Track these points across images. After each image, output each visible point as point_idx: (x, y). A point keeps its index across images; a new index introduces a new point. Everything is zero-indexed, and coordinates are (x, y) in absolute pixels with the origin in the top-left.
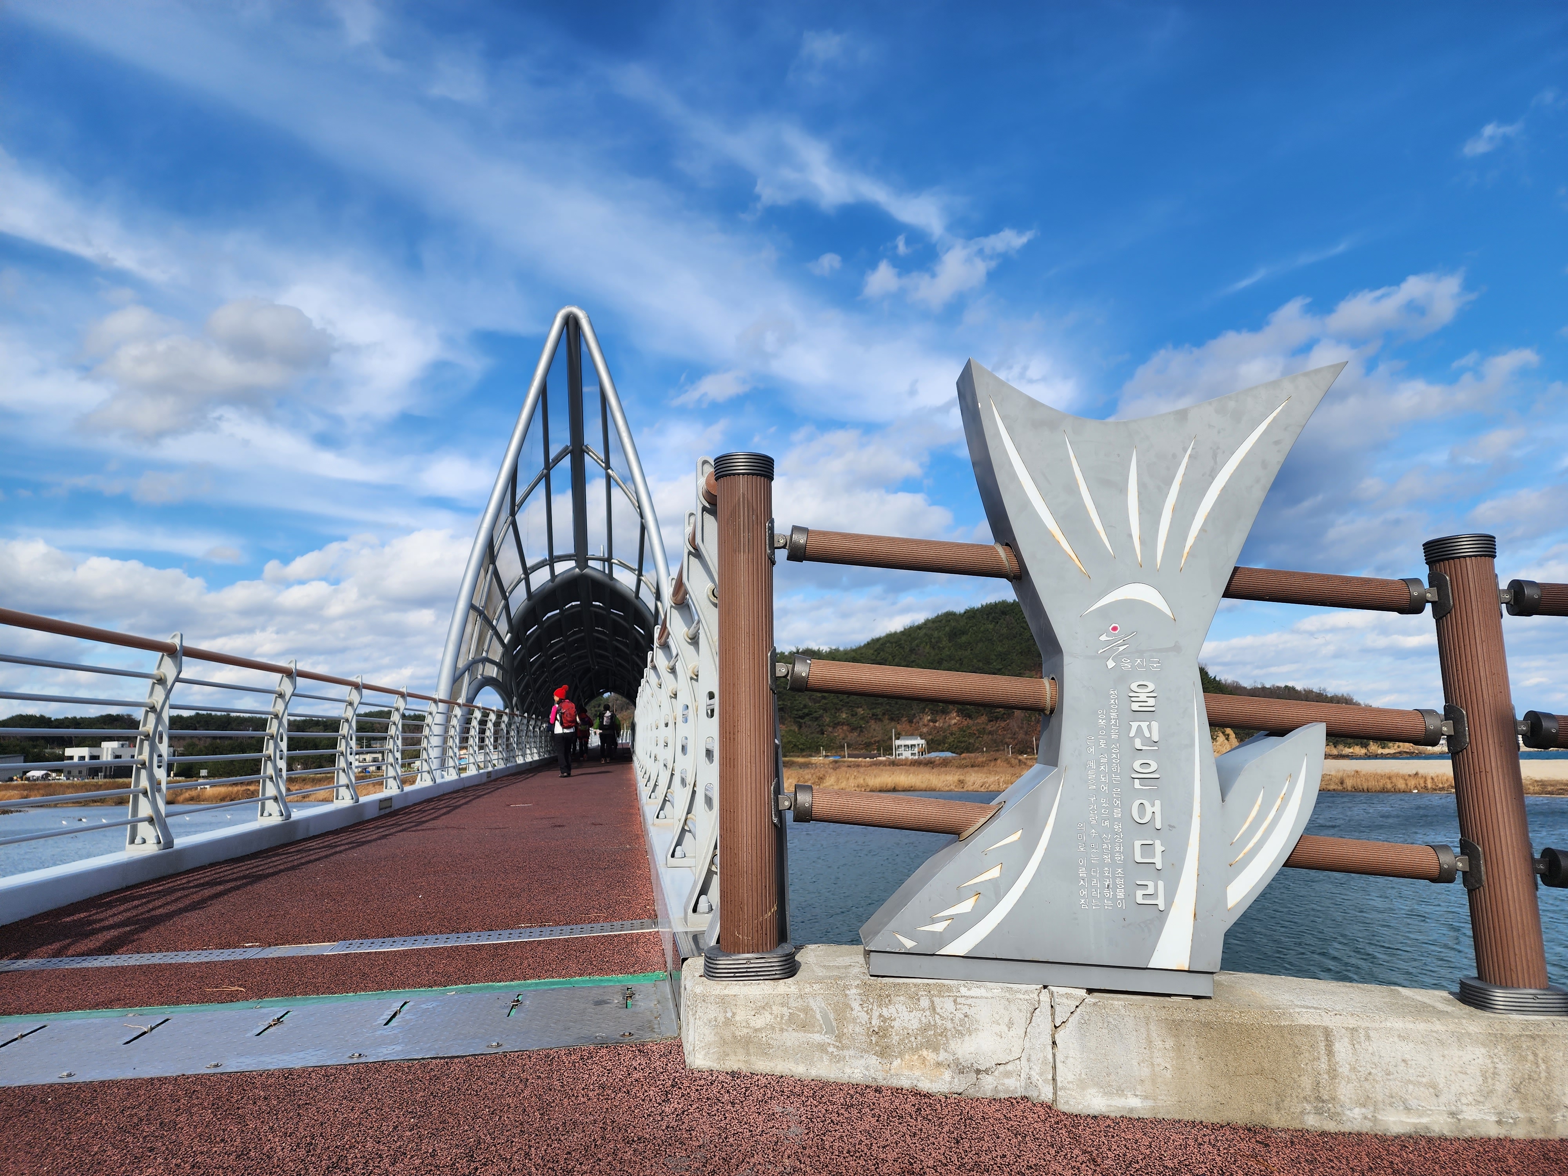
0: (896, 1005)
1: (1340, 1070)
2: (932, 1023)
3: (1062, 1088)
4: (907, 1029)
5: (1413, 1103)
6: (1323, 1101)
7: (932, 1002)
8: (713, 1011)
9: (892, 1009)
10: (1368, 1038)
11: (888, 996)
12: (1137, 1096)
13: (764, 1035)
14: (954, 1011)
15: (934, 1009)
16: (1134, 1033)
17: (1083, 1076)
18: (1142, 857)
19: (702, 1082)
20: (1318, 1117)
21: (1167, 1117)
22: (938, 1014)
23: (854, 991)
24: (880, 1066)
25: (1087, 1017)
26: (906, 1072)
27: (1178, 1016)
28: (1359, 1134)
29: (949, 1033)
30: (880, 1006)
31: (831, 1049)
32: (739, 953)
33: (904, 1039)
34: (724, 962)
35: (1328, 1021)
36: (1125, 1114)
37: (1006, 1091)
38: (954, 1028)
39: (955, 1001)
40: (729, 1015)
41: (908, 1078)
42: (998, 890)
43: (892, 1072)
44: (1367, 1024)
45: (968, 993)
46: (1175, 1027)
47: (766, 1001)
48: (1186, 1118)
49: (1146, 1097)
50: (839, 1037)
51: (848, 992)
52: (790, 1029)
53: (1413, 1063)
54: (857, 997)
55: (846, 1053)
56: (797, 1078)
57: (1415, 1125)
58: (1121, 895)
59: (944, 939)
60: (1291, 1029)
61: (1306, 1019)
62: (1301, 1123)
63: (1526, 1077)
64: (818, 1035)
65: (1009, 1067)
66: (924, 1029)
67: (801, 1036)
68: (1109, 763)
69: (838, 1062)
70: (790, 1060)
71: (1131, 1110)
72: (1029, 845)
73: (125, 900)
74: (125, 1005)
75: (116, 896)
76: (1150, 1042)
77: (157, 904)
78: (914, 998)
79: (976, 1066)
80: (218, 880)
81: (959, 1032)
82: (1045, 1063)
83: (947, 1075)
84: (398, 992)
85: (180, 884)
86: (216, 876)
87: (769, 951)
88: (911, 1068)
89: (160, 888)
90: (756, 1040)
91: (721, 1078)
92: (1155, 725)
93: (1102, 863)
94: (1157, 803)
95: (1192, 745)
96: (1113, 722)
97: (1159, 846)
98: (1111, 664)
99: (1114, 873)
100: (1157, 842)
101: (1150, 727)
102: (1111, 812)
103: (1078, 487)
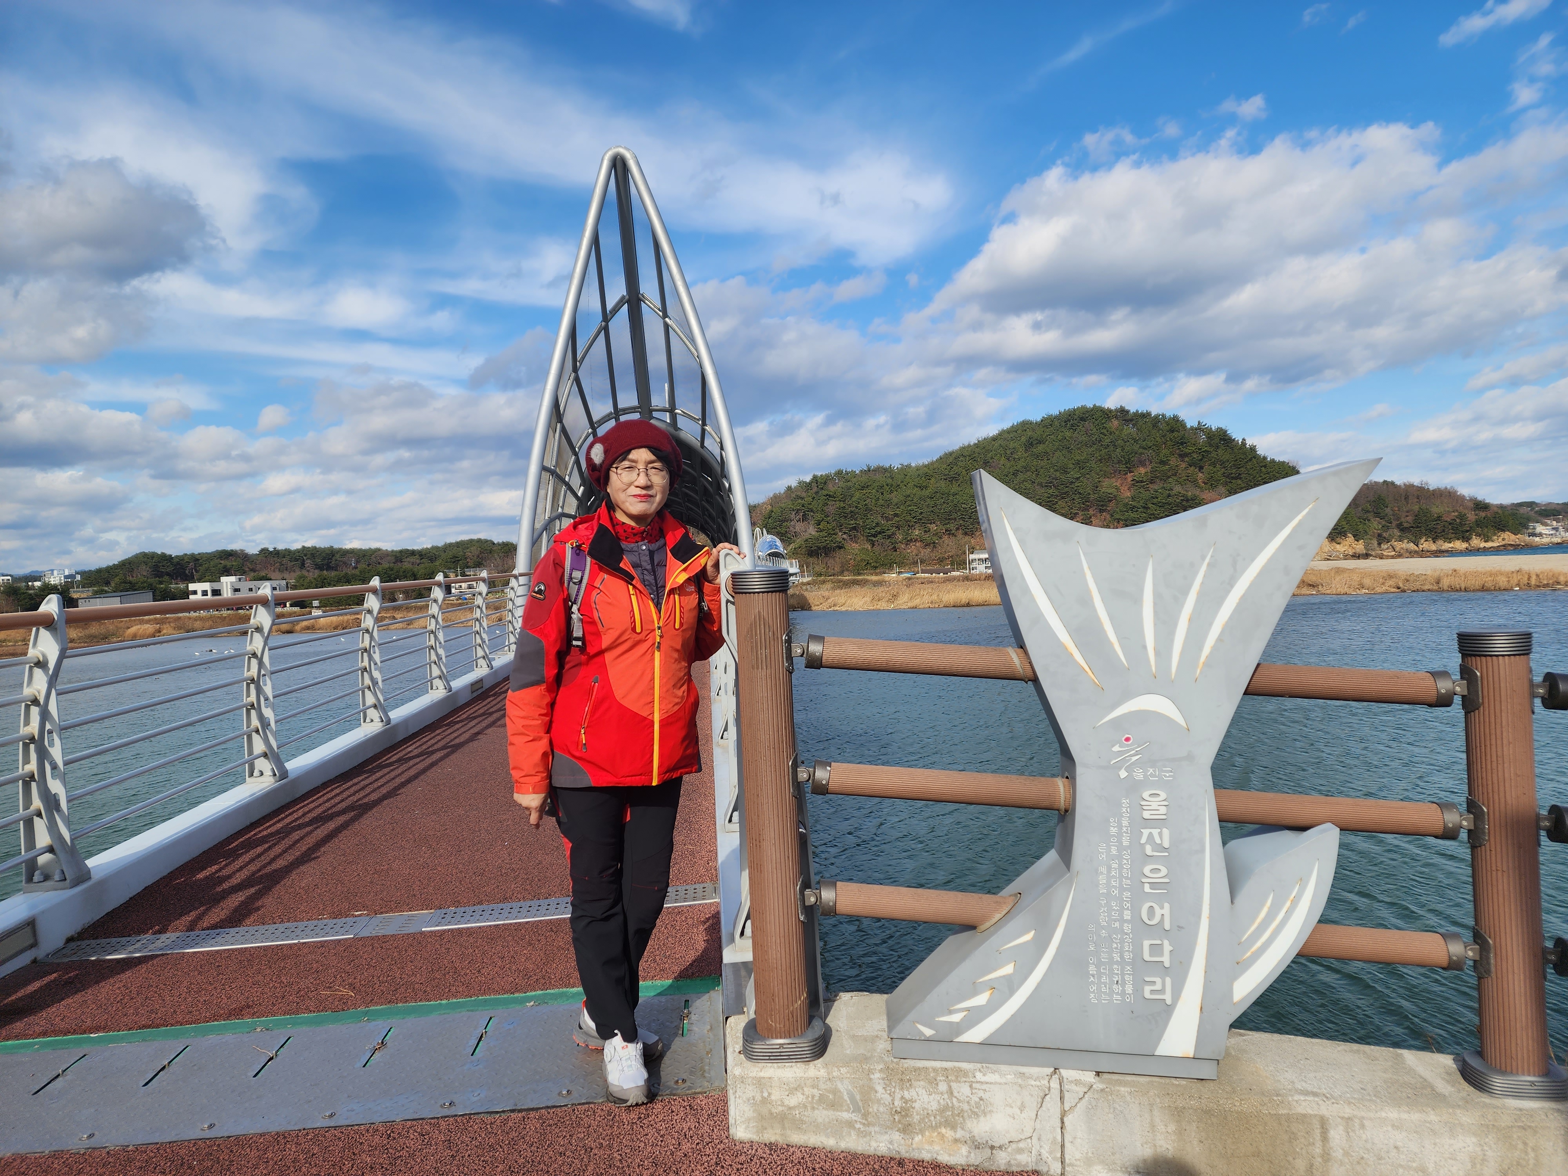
0: (917, 1089)
1: (1334, 1154)
2: (950, 1105)
3: (1069, 1165)
4: (927, 1109)
7: (950, 1087)
8: (750, 1091)
9: (913, 1092)
10: (1363, 1126)
11: (910, 1080)
13: (797, 1112)
14: (970, 1095)
15: (952, 1093)
16: (1139, 1118)
17: (1090, 1155)
18: (1150, 956)
19: (742, 1158)
22: (956, 1097)
23: (877, 1075)
24: (902, 1142)
25: (1094, 1103)
26: (927, 1147)
27: (1180, 1103)
29: (966, 1114)
30: (902, 1089)
31: (858, 1126)
32: (772, 1038)
33: (923, 1119)
34: (758, 1046)
35: (1326, 1109)
37: (1019, 1165)
38: (971, 1110)
39: (971, 1086)
40: (765, 1094)
41: (928, 1152)
42: (1011, 985)
43: (914, 1146)
44: (1363, 1114)
45: (983, 1079)
46: (1178, 1113)
47: (798, 1083)
50: (865, 1116)
51: (872, 1076)
52: (821, 1108)
53: (1405, 1150)
54: (881, 1081)
55: (872, 1129)
56: (828, 1150)
58: (1129, 989)
59: (959, 1028)
60: (1289, 1118)
61: (1305, 1106)
63: (1515, 1163)
64: (846, 1113)
65: (1022, 1145)
66: (942, 1110)
67: (831, 1113)
68: (1121, 867)
69: (865, 1136)
70: (821, 1134)
72: (1041, 944)
73: (249, 845)
74: (253, 1015)
75: (241, 840)
76: (1153, 1126)
77: (277, 850)
78: (934, 1082)
79: (990, 1143)
80: (330, 812)
81: (976, 1114)
82: (1054, 1142)
83: (964, 1150)
84: (486, 1001)
85: (297, 819)
86: (328, 805)
87: (800, 1036)
88: (931, 1143)
89: (279, 825)
90: (790, 1116)
91: (760, 1151)
92: (1166, 832)
93: (1111, 961)
94: (1167, 905)
95: (1203, 851)
96: (1125, 829)
97: (1167, 947)
98: (1123, 774)
99: (1123, 970)
100: (1166, 943)
101: (1160, 834)
102: (1121, 915)
103: (1091, 598)
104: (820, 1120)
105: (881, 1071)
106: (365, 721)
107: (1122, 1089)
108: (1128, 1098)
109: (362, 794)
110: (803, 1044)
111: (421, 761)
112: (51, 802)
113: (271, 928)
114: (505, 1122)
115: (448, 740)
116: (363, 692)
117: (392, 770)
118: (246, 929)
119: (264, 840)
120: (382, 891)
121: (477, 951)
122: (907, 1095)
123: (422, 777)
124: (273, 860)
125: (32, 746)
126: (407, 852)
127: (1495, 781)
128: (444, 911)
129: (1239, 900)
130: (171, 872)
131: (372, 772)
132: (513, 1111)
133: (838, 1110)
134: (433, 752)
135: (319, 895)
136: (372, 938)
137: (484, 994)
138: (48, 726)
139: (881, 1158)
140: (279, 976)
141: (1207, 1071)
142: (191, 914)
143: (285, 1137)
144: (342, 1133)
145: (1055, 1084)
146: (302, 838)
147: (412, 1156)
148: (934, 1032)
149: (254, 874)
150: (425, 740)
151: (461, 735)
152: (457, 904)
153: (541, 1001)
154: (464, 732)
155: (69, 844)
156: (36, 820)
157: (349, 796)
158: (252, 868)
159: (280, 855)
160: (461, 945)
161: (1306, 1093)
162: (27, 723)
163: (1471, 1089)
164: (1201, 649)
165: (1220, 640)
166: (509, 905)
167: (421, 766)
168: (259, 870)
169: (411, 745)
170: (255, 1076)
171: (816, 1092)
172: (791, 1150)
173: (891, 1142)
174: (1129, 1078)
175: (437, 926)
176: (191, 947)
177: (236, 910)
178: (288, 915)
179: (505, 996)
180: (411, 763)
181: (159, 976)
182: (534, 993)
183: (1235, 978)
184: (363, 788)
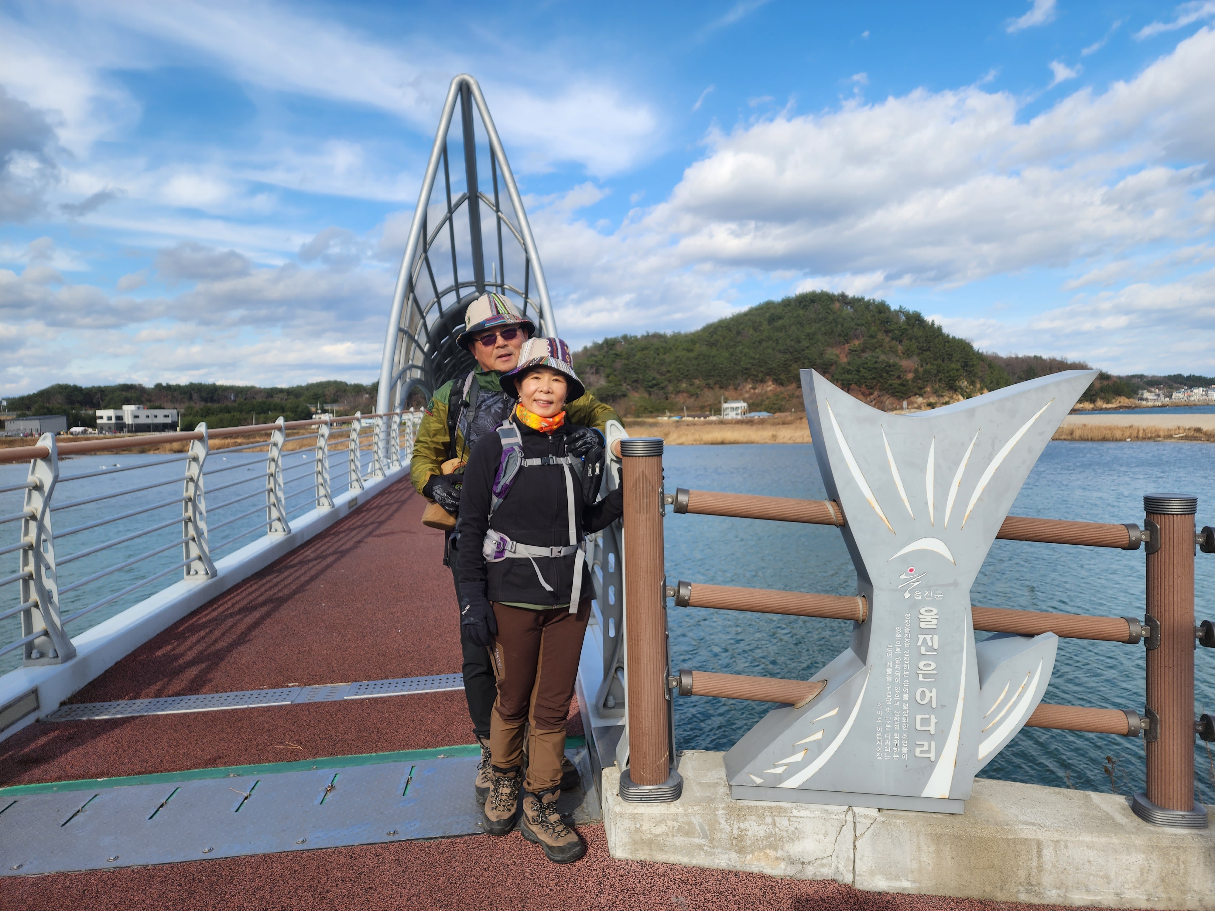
0: (750, 822)
1: (1046, 867)
2: (774, 833)
3: (858, 876)
4: (756, 836)
5: (1092, 887)
6: (1032, 885)
7: (774, 820)
8: (627, 823)
9: (747, 824)
10: (1066, 847)
11: (744, 815)
12: (908, 880)
13: (661, 839)
14: (788, 826)
15: (775, 824)
16: (909, 842)
17: (873, 868)
18: (921, 726)
19: (622, 872)
20: (1027, 895)
21: (927, 894)
22: (778, 827)
23: (721, 812)
24: (738, 859)
25: (877, 831)
26: (755, 863)
27: (939, 831)
28: (1054, 906)
29: (785, 839)
30: (739, 821)
31: (705, 848)
32: (643, 784)
33: (754, 843)
34: (633, 791)
35: (1041, 835)
36: (900, 891)
37: (821, 876)
38: (788, 836)
39: (789, 819)
40: (638, 826)
41: (756, 866)
42: (820, 747)
43: (746, 862)
44: (1067, 838)
45: (798, 814)
46: (937, 838)
47: (662, 817)
48: (940, 894)
49: (914, 882)
50: (711, 841)
51: (717, 813)
52: (679, 835)
53: (1095, 863)
54: (723, 816)
55: (716, 850)
56: (684, 865)
57: (1092, 901)
58: (905, 750)
59: (781, 778)
60: (1015, 841)
61: (1027, 833)
62: (1016, 898)
63: (1170, 872)
64: (697, 839)
65: (824, 861)
66: (768, 837)
67: (686, 839)
68: (902, 662)
69: (710, 856)
70: (678, 854)
71: (904, 889)
72: (843, 718)
73: (194, 629)
74: (225, 764)
75: (186, 625)
76: (919, 848)
77: (217, 633)
78: (762, 817)
79: (802, 860)
80: (253, 603)
81: (791, 839)
82: (848, 859)
83: (783, 865)
84: (406, 754)
85: (228, 609)
86: (250, 598)
87: (664, 783)
88: (759, 860)
89: (215, 614)
90: (656, 841)
91: (634, 867)
92: (936, 637)
93: (893, 731)
94: (934, 690)
95: (962, 651)
96: (906, 635)
97: (933, 720)
98: (907, 595)
99: (901, 736)
100: (933, 717)
101: (932, 639)
102: (902, 697)
103: (890, 467)
104: (678, 844)
105: (723, 808)
106: (270, 531)
107: (898, 821)
108: (902, 828)
109: (276, 589)
110: (666, 788)
111: (318, 564)
112: (46, 596)
113: (224, 695)
114: (438, 846)
115: (337, 547)
116: (269, 508)
117: (296, 570)
118: (204, 696)
119: (204, 626)
120: (308, 668)
121: (392, 715)
122: (742, 826)
123: (322, 576)
124: (215, 641)
125: (31, 553)
126: (322, 637)
127: (1167, 603)
128: (359, 683)
129: (986, 686)
130: (135, 651)
131: (280, 571)
132: (443, 837)
133: (691, 837)
134: (326, 557)
135: (258, 670)
136: (308, 704)
137: (404, 748)
138: (43, 537)
139: (722, 871)
140: (239, 734)
141: (957, 808)
142: (158, 684)
143: (270, 858)
144: (314, 854)
145: (850, 818)
146: (235, 624)
147: (372, 871)
148: (762, 781)
149: (201, 652)
150: (317, 546)
151: (346, 542)
152: (369, 678)
153: (449, 755)
154: (348, 540)
155: (60, 628)
156: (34, 611)
157: (267, 591)
158: (200, 647)
159: (220, 638)
160: (379, 711)
161: (1027, 824)
162: (26, 533)
163: (1140, 820)
164: (967, 506)
165: (980, 499)
166: (410, 679)
167: (319, 568)
168: (206, 650)
169: (307, 550)
170: (236, 811)
171: (675, 824)
172: (657, 866)
173: (729, 860)
174: (901, 813)
175: (356, 695)
176: (163, 710)
177: (193, 681)
178: (235, 686)
179: (421, 750)
180: (311, 565)
181: (143, 733)
182: (442, 748)
183: (981, 741)
184: (276, 585)
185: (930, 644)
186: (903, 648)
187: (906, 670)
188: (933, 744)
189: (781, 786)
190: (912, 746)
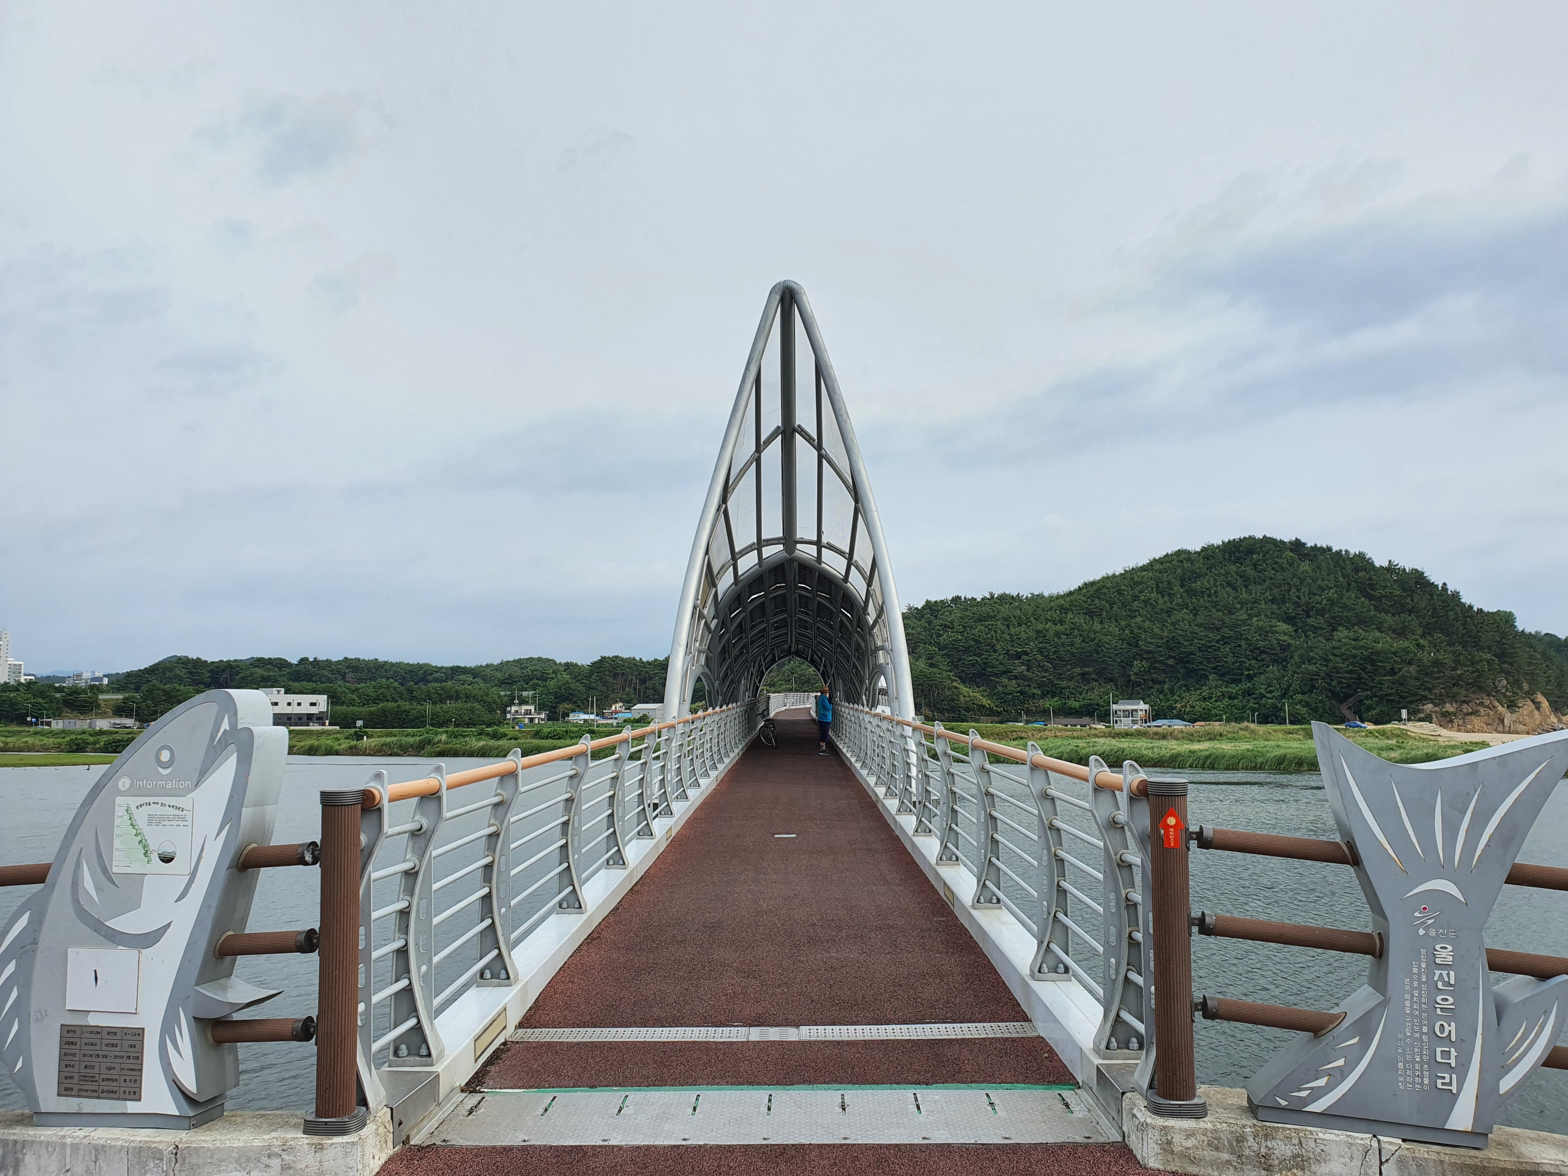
0: (1276, 1140)
2: (1300, 1154)
4: (1284, 1155)
8: (1158, 1135)
9: (1274, 1143)
11: (1271, 1136)
13: (1192, 1152)
14: (1314, 1147)
15: (1302, 1145)
18: (1442, 1059)
22: (1304, 1148)
23: (1248, 1130)
25: (1403, 1157)
29: (1311, 1161)
31: (1234, 1164)
33: (1282, 1162)
38: (1315, 1157)
39: (1315, 1140)
42: (1342, 1074)
45: (1323, 1137)
46: (1460, 1167)
47: (1190, 1131)
50: (1240, 1157)
51: (1244, 1130)
52: (1209, 1150)
54: (1251, 1134)
55: (1244, 1167)
58: (1426, 1081)
59: (1307, 1101)
64: (1226, 1154)
66: (1295, 1157)
67: (1215, 1154)
68: (1420, 995)
69: (1239, 1172)
70: (1209, 1168)
72: (1364, 1046)
74: (726, 1083)
78: (1289, 1138)
81: (1318, 1160)
92: (1452, 973)
93: (1414, 1062)
94: (1453, 1024)
95: (1477, 988)
96: (1423, 970)
97: (1453, 1053)
98: (1422, 932)
99: (1422, 1067)
100: (1453, 1050)
101: (1448, 975)
102: (1421, 1029)
103: (1400, 814)
104: (1208, 1158)
105: (1251, 1127)
107: (1423, 1150)
108: (1427, 1157)
110: (1194, 1106)
114: (976, 1150)
120: (745, 1009)
122: (1270, 1145)
129: (1503, 1023)
132: (977, 1145)
133: (1221, 1151)
136: (766, 1042)
145: (1375, 1144)
148: (1287, 1103)
165: (1487, 845)
171: (1205, 1139)
174: (1425, 1145)
183: (1501, 1077)
185: (1447, 980)
186: (1421, 983)
187: (1425, 1004)
188: (1454, 1076)
189: (1306, 1109)
190: (1434, 1078)
